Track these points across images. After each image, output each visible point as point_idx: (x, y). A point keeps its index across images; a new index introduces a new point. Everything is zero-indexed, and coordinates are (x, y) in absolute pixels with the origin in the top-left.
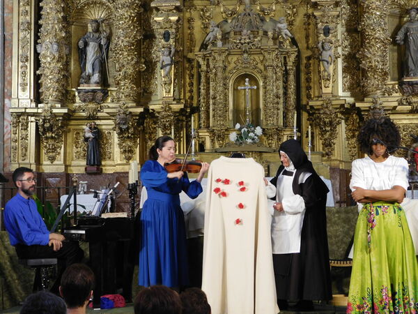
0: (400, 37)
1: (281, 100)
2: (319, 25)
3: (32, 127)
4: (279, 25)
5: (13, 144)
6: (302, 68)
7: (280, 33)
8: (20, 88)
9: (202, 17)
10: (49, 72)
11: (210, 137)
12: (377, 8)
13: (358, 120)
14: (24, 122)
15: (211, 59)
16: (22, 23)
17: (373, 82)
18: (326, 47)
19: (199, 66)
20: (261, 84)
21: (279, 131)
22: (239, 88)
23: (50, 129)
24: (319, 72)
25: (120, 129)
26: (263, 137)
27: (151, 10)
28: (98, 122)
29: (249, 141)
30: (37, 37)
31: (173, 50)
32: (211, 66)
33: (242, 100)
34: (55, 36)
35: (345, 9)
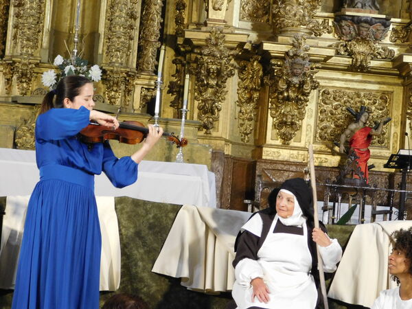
1: (137, 23)
11: (5, 74)
13: (261, 73)
21: (129, 77)
26: (101, 85)
33: (66, 14)
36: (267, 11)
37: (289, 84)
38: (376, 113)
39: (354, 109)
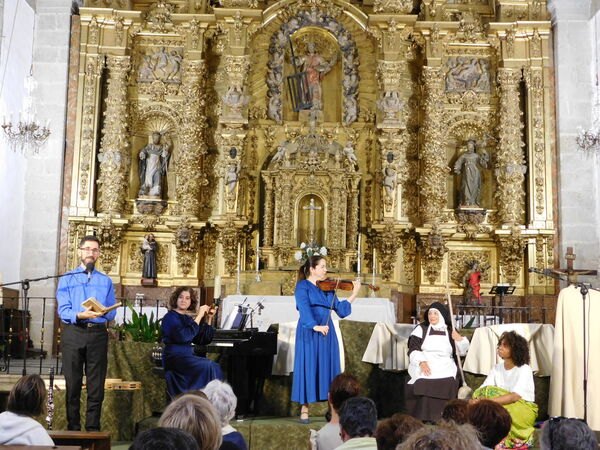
0: (457, 167)
1: (345, 222)
2: (384, 152)
4: (346, 149)
5: (69, 252)
6: (363, 191)
7: (346, 157)
8: (79, 196)
9: (266, 137)
10: (110, 181)
11: (274, 255)
13: (415, 245)
14: (82, 230)
15: (277, 178)
16: (85, 131)
17: (431, 209)
18: (390, 172)
19: (263, 184)
20: (326, 205)
21: (343, 252)
22: (304, 208)
23: (109, 239)
24: (381, 197)
25: (181, 242)
27: (215, 126)
30: (99, 146)
31: (239, 167)
32: (278, 185)
33: (306, 219)
34: (118, 146)
35: (406, 138)
36: (416, 211)
37: (432, 250)
38: (482, 263)
39: (469, 262)
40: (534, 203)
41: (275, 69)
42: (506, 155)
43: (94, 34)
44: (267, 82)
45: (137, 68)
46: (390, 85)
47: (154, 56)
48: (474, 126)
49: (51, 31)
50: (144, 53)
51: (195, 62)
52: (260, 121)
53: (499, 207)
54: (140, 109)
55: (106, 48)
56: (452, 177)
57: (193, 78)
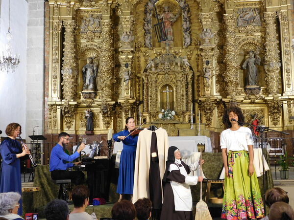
1: (185, 97)
2: (204, 60)
3: (59, 111)
4: (183, 60)
5: (49, 120)
6: (195, 81)
7: (184, 64)
8: (53, 91)
9: (144, 56)
10: (67, 83)
11: (149, 116)
12: (233, 51)
13: (224, 107)
14: (55, 108)
15: (149, 77)
16: (54, 59)
17: (231, 88)
18: (207, 71)
19: (143, 80)
20: (175, 89)
21: (183, 113)
22: (163, 91)
23: (68, 112)
24: (204, 83)
25: (103, 112)
26: (176, 116)
27: (119, 52)
28: (92, 109)
29: (169, 118)
30: (61, 66)
31: (130, 72)
32: (149, 81)
33: (165, 97)
34: (71, 66)
35: (217, 52)
36: (224, 90)
38: (260, 115)
39: (253, 115)
40: (285, 82)
41: (148, 21)
42: (270, 58)
43: (56, 11)
44: (144, 28)
45: (79, 26)
46: (206, 25)
47: (88, 20)
48: (253, 43)
49: (35, 10)
50: (82, 18)
51: (107, 20)
52: (141, 48)
53: (267, 85)
54: (82, 46)
55: (62, 17)
56: (242, 71)
57: (106, 29)
